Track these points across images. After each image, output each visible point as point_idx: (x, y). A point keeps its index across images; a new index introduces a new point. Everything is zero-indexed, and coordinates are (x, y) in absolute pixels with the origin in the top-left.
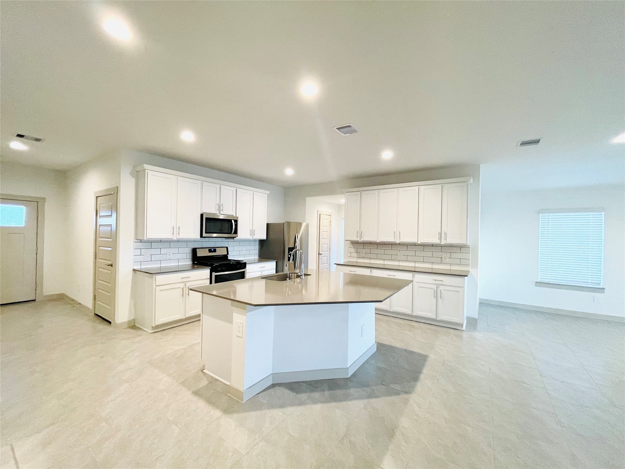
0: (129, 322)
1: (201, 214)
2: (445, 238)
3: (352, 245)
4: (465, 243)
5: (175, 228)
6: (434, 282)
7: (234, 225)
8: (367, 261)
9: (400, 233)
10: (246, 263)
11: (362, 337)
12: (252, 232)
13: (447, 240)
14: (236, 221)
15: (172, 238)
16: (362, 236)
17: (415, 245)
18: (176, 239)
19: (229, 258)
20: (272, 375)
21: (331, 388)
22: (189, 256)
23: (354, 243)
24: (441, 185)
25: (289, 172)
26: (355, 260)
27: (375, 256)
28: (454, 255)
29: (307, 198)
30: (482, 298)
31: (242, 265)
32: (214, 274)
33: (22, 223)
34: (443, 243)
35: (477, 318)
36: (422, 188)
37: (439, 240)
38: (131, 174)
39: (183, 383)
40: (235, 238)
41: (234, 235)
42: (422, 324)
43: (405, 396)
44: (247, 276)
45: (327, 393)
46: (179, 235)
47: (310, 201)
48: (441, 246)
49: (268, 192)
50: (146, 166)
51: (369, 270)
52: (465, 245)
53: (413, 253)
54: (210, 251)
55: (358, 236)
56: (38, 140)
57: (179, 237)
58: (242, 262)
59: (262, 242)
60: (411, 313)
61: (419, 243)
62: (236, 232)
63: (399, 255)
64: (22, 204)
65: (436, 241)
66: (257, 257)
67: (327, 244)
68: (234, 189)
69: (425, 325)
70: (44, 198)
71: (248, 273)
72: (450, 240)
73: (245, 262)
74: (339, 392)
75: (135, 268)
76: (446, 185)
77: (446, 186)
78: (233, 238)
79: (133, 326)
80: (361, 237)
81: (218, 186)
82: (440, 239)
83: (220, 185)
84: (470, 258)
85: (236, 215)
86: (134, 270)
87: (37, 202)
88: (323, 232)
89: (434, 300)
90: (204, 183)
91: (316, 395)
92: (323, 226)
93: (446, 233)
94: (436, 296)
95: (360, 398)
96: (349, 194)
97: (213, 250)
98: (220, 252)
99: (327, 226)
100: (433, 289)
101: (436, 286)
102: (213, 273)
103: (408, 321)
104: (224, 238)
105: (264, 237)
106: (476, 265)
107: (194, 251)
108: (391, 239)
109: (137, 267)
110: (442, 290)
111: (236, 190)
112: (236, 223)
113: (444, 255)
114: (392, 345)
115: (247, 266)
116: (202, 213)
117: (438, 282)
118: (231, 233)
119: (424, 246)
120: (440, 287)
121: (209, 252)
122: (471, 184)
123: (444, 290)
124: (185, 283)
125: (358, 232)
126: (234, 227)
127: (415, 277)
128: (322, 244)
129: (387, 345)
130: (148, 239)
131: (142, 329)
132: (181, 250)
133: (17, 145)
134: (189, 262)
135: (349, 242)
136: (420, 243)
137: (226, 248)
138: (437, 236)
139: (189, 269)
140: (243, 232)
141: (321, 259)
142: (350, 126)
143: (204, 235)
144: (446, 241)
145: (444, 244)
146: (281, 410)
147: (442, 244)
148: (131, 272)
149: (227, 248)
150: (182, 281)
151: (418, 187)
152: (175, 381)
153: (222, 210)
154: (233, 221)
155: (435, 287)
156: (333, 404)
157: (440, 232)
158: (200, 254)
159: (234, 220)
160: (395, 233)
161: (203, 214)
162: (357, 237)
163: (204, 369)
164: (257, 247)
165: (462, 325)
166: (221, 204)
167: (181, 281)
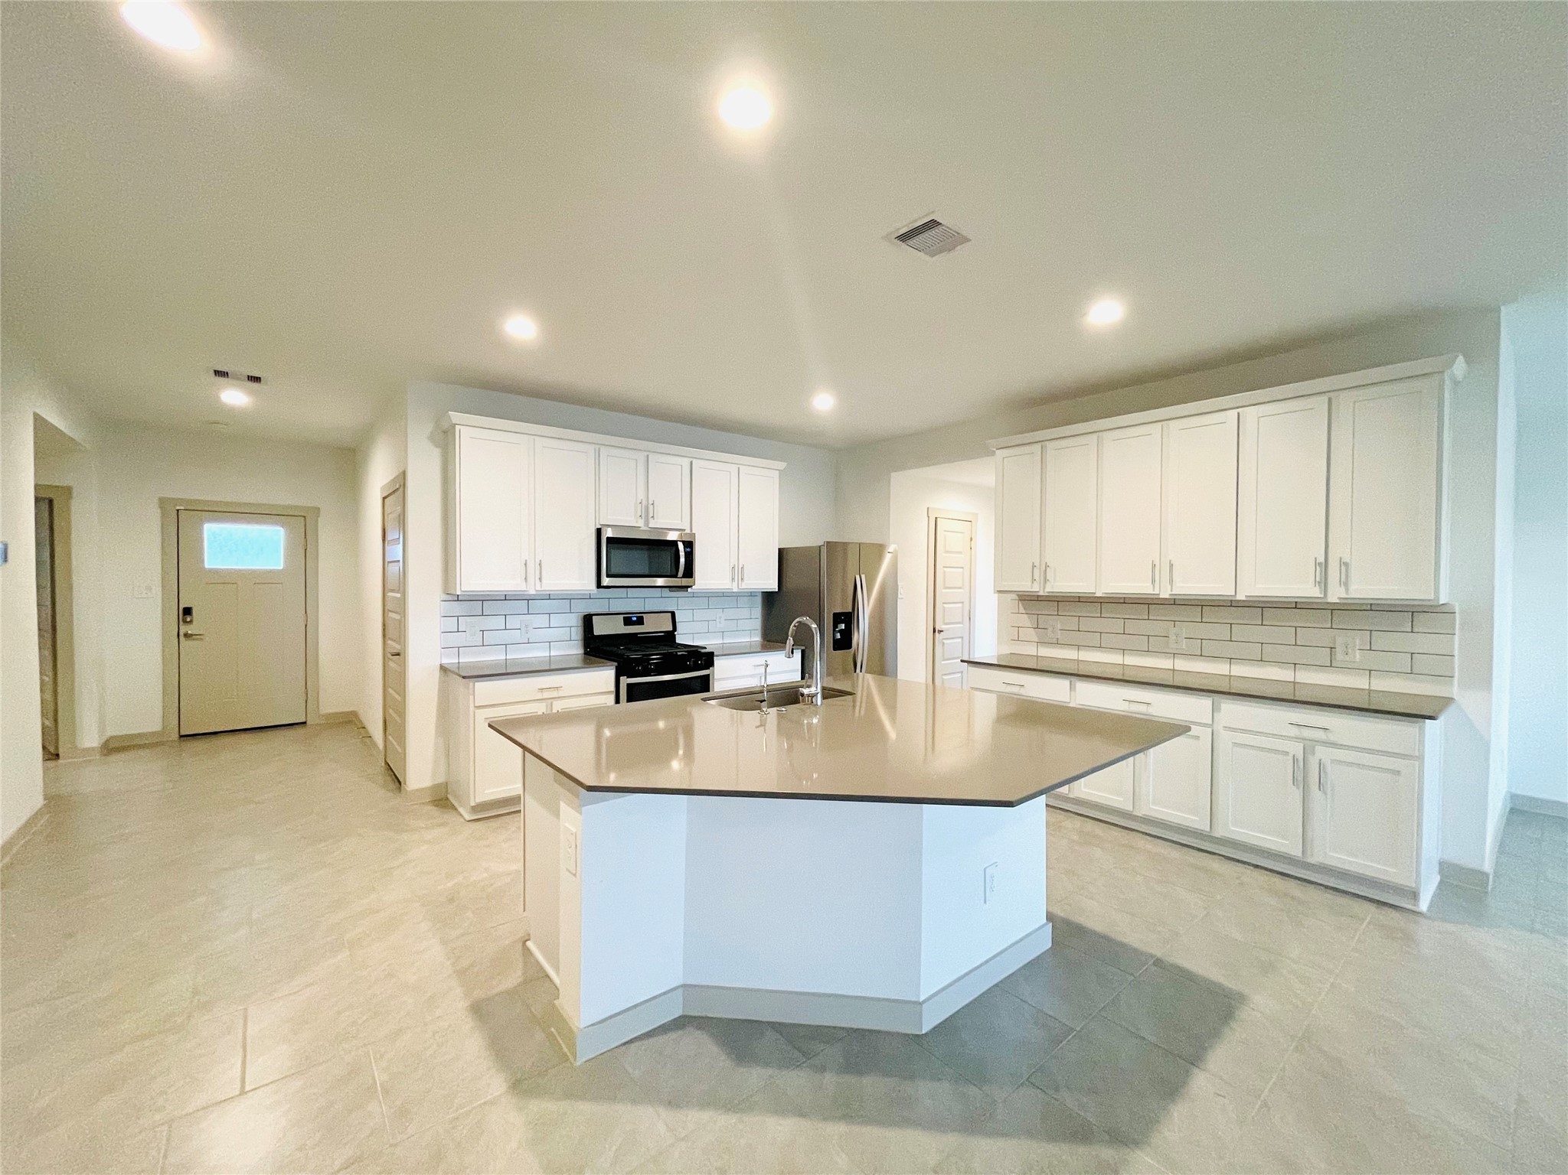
0: (435, 788)
1: (598, 529)
2: (1343, 576)
3: (1023, 605)
4: (1432, 597)
5: (531, 565)
6: (1294, 731)
7: (682, 554)
8: (1070, 654)
9: (1171, 566)
10: (713, 653)
11: (985, 902)
12: (737, 572)
13: (1353, 587)
14: (689, 545)
15: (524, 591)
16: (1048, 578)
17: (1232, 604)
18: (534, 593)
19: (678, 641)
20: (680, 991)
21: (853, 1066)
22: (577, 634)
23: (1030, 601)
24: (1325, 398)
25: (824, 403)
26: (1031, 650)
27: (1095, 639)
28: (1381, 641)
29: (893, 474)
30: (1519, 792)
31: (704, 659)
32: (625, 681)
33: (278, 563)
34: (1333, 598)
35: (1488, 867)
36: (1250, 414)
37: (1317, 589)
38: (432, 438)
39: (461, 973)
40: (689, 589)
41: (685, 582)
42: (1248, 871)
43: (1107, 1153)
44: (719, 686)
45: (830, 1080)
46: (541, 581)
47: (902, 482)
48: (1334, 609)
49: (782, 465)
50: (455, 417)
51: (1063, 683)
52: (1431, 603)
53: (1223, 632)
54: (628, 621)
55: (1036, 577)
56: (257, 379)
57: (541, 587)
58: (703, 651)
59: (769, 598)
60: (1205, 827)
61: (1241, 597)
62: (689, 572)
63: (1173, 637)
64: (276, 523)
65: (1308, 590)
66: (757, 638)
67: (962, 603)
68: (686, 462)
69: (1257, 873)
70: (316, 508)
71: (720, 679)
72: (1364, 588)
73: (712, 651)
74: (872, 1084)
75: (445, 661)
76: (1343, 395)
77: (1345, 401)
78: (686, 588)
79: (442, 799)
80: (1046, 580)
81: (641, 456)
82: (1324, 583)
83: (646, 453)
84: (1456, 653)
85: (691, 530)
86: (443, 669)
87: (304, 517)
88: (945, 569)
89: (1296, 794)
90: (603, 449)
91: (796, 1081)
92: (947, 552)
93: (1346, 564)
94: (1300, 778)
95: (936, 1124)
96: (1006, 452)
97: (635, 619)
98: (654, 625)
99: (960, 553)
100: (1291, 755)
101: (1302, 745)
102: (621, 678)
103: (1196, 853)
104: (667, 589)
105: (773, 586)
106: (1482, 678)
107: (588, 621)
108: (1141, 587)
109: (450, 660)
110: (1327, 761)
111: (691, 463)
112: (688, 550)
113: (1341, 640)
114: (1113, 935)
115: (717, 661)
116: (600, 527)
117: (1307, 733)
118: (675, 576)
119: (1262, 607)
120: (1319, 749)
121: (625, 625)
122: (1456, 383)
123: (1333, 761)
124: (549, 701)
125: (1034, 566)
126: (682, 560)
127: (1219, 710)
128: (944, 603)
129: (1094, 933)
130: (465, 593)
131: (456, 809)
132: (555, 620)
133: (234, 397)
134: (576, 649)
135: (1014, 596)
136: (1244, 599)
137: (670, 614)
138: (1310, 572)
139: (576, 666)
140: (709, 574)
141: (941, 646)
142: (933, 224)
143: (606, 581)
144: (1347, 590)
145: (1338, 601)
146: (663, 1112)
147: (1330, 600)
148: (437, 673)
149: (673, 614)
150: (541, 698)
151: (1235, 412)
152: (449, 963)
153: (653, 517)
154: (681, 546)
155: (1297, 749)
156: (837, 1130)
157: (1322, 559)
158: (601, 628)
159: (684, 542)
160: (1154, 566)
161: (600, 529)
162: (1033, 580)
163: (529, 940)
164: (757, 612)
165: (1415, 895)
166: (651, 502)
167: (539, 696)
